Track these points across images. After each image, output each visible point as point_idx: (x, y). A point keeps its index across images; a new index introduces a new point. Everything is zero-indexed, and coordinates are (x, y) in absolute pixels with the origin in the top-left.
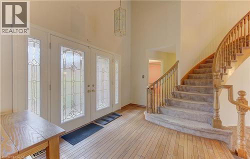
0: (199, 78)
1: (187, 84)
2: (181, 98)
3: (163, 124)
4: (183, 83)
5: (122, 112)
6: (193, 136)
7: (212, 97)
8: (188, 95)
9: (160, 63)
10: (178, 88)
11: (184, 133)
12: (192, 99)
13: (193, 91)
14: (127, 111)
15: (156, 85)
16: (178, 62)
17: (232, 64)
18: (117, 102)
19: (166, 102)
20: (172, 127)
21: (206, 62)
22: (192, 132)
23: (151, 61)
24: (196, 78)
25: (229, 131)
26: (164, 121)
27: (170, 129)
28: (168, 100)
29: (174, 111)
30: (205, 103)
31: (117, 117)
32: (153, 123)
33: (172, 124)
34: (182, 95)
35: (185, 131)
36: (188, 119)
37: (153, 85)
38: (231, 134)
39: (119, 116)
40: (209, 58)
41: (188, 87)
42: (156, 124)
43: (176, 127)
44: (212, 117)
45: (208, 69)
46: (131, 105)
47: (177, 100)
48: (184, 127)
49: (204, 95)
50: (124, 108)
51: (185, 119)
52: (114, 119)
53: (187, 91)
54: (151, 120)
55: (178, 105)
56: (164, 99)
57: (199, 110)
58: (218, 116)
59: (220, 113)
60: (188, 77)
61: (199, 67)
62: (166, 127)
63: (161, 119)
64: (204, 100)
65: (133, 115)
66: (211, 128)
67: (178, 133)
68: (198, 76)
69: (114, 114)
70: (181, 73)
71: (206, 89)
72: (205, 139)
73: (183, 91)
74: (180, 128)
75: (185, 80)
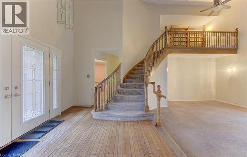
0: (135, 78)
1: (127, 82)
2: (124, 93)
3: (111, 119)
4: (124, 82)
5: (63, 117)
6: (133, 122)
7: (144, 91)
8: (129, 91)
9: (105, 63)
10: (121, 86)
11: (128, 122)
12: (131, 94)
13: (131, 87)
14: (70, 114)
15: (103, 84)
16: (120, 64)
17: (152, 68)
18: (55, 107)
19: (112, 99)
20: (119, 119)
21: (138, 65)
22: (133, 119)
23: (96, 60)
24: (133, 78)
25: (152, 112)
26: (111, 116)
27: (117, 121)
28: (114, 97)
29: (119, 105)
30: (140, 96)
31: (58, 123)
32: (102, 120)
33: (118, 117)
34: (125, 92)
35: (128, 119)
36: (130, 110)
37: (101, 84)
38: (153, 114)
39: (60, 122)
40: (140, 63)
41: (128, 84)
42: (105, 121)
43: (121, 118)
44: (144, 105)
45: (140, 71)
46: (74, 107)
47: (121, 96)
48: (127, 117)
49: (139, 90)
50: (66, 112)
51: (127, 110)
52: (54, 127)
53: (128, 88)
54: (100, 118)
55: (121, 100)
56: (110, 96)
57: (136, 101)
58: (147, 104)
59: (148, 101)
60: (127, 77)
61: (134, 69)
62: (114, 120)
63: (109, 114)
64: (139, 94)
65: (79, 117)
66: (144, 112)
67: (124, 122)
68: (134, 76)
69: (52, 121)
70: (123, 73)
71: (140, 85)
72: (141, 121)
73: (124, 88)
74: (125, 119)
75: (126, 79)
